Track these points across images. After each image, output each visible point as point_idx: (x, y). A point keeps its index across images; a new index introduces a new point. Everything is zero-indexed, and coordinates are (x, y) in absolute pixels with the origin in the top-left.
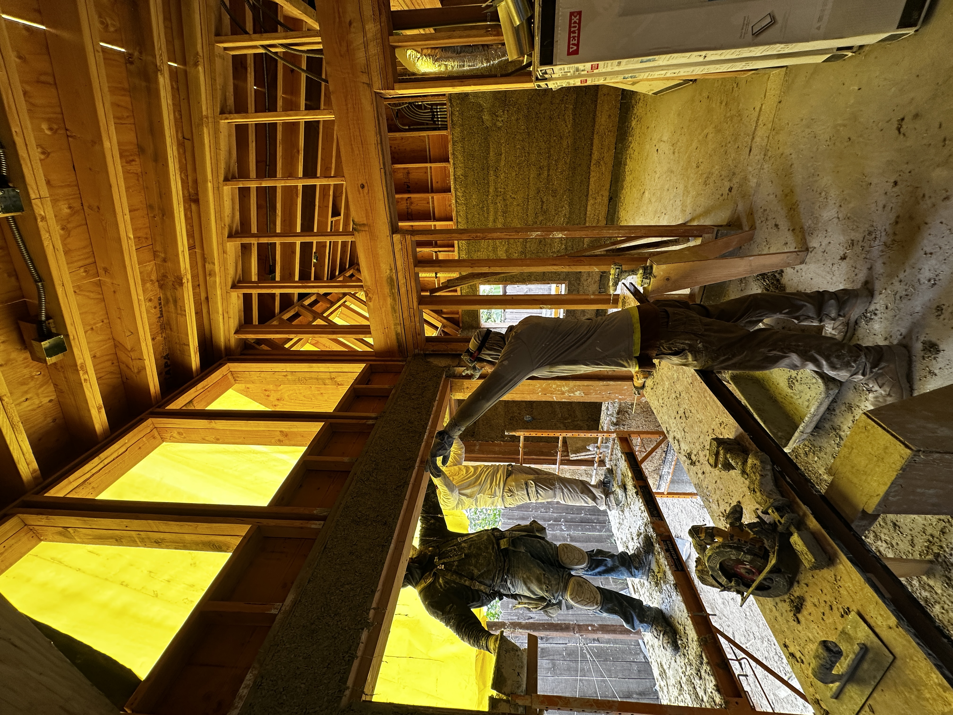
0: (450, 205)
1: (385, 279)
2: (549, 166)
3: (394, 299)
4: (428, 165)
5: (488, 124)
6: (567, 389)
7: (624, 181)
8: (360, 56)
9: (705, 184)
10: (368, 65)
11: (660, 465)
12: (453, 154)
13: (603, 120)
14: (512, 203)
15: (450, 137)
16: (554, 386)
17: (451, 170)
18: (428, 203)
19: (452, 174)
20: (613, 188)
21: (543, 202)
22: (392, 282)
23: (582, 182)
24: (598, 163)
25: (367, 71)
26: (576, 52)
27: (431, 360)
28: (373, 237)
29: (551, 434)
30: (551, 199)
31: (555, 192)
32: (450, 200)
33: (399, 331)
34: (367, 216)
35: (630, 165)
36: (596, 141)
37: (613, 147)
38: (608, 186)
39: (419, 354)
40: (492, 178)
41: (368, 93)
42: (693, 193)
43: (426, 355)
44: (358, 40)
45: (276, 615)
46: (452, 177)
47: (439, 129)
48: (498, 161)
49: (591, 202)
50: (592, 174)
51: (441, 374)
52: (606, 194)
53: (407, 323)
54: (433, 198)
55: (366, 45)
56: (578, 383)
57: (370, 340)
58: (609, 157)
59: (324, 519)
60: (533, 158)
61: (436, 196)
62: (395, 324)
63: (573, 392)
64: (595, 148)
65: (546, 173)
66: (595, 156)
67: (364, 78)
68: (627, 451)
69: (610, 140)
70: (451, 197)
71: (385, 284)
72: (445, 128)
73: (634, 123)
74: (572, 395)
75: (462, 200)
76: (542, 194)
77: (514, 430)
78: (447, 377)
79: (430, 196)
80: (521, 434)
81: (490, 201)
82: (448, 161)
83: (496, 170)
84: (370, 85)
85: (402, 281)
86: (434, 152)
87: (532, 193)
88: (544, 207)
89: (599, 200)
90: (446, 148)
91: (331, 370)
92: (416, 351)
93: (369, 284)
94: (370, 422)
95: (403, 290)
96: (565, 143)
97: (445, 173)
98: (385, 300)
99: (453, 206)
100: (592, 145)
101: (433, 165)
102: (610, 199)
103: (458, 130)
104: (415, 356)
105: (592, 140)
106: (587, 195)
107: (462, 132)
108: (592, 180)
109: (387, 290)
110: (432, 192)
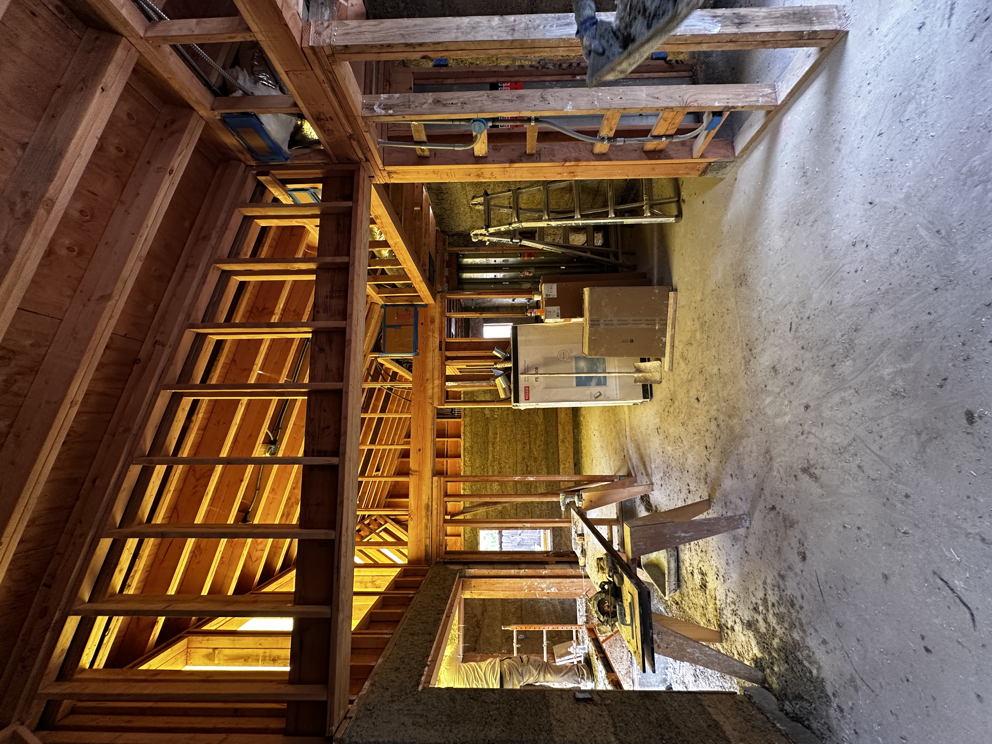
0: (459, 467)
1: (423, 505)
2: (530, 442)
3: (428, 520)
4: (446, 439)
5: (489, 416)
6: (545, 586)
7: (582, 453)
8: (430, 392)
9: (616, 454)
10: (433, 396)
11: (629, 667)
12: (464, 433)
13: (563, 416)
14: (505, 466)
15: (462, 423)
16: (536, 584)
17: (462, 443)
18: (443, 465)
19: (462, 445)
20: (576, 457)
21: (527, 466)
22: (428, 508)
23: (553, 453)
24: (563, 441)
25: (432, 398)
26: (528, 399)
27: (448, 566)
28: (421, 478)
29: (537, 628)
30: (533, 464)
31: (535, 459)
32: (459, 463)
33: (428, 543)
34: (419, 467)
35: (584, 443)
36: (560, 428)
37: (571, 431)
38: (572, 456)
39: (439, 562)
40: (491, 449)
41: (431, 407)
42: (612, 459)
43: (446, 563)
44: (430, 386)
45: (374, 666)
46: (462, 448)
47: (455, 418)
48: (495, 438)
49: (562, 466)
50: (560, 448)
51: (456, 575)
52: (572, 461)
53: (434, 536)
54: (447, 461)
55: (433, 388)
56: (552, 580)
57: (405, 551)
58: (570, 437)
59: (392, 634)
60: (519, 437)
61: (450, 460)
62: (426, 538)
63: (549, 589)
64: (559, 432)
65: (528, 447)
66: (561, 436)
67: (430, 401)
68: (593, 637)
69: (569, 427)
70: (461, 461)
71: (423, 508)
72: (460, 417)
73: (582, 418)
74: (549, 591)
75: (468, 463)
76: (526, 460)
77: (509, 625)
78: (459, 577)
79: (445, 460)
80: (514, 629)
81: (489, 465)
82: (460, 437)
83: (493, 444)
84: (432, 404)
85: (435, 506)
86: (451, 431)
87: (520, 459)
88: (529, 469)
89: (567, 465)
90: (460, 429)
91: (374, 574)
92: (438, 559)
93: (413, 508)
94: (411, 596)
95: (434, 512)
96: (539, 429)
97: (458, 445)
98: (421, 520)
99: (462, 468)
100: (557, 430)
101: (449, 440)
102: (575, 465)
103: (468, 419)
104: (437, 563)
105: (557, 427)
106: (559, 462)
107: (471, 420)
108: (561, 452)
109: (424, 513)
110: (447, 457)
